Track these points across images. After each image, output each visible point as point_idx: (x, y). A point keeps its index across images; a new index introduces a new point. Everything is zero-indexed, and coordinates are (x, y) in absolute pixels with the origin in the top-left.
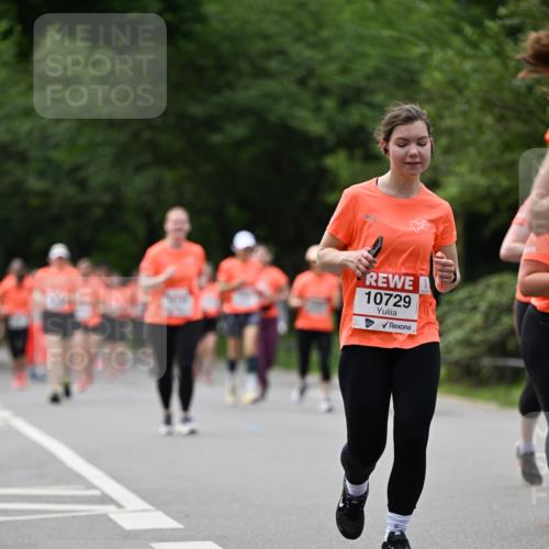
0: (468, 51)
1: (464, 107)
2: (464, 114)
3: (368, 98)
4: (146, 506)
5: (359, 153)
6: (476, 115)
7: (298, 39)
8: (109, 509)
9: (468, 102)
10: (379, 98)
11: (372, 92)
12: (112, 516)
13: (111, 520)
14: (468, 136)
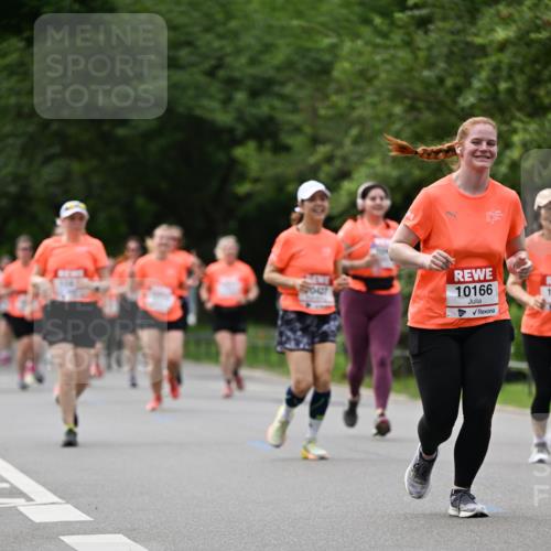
0: (379, 40)
1: (375, 98)
2: (374, 104)
3: (277, 89)
4: (56, 499)
5: (268, 143)
6: (386, 104)
7: (207, 30)
8: (18, 502)
9: (378, 93)
10: (288, 89)
11: (283, 84)
12: (22, 509)
13: (21, 513)
14: (377, 126)
